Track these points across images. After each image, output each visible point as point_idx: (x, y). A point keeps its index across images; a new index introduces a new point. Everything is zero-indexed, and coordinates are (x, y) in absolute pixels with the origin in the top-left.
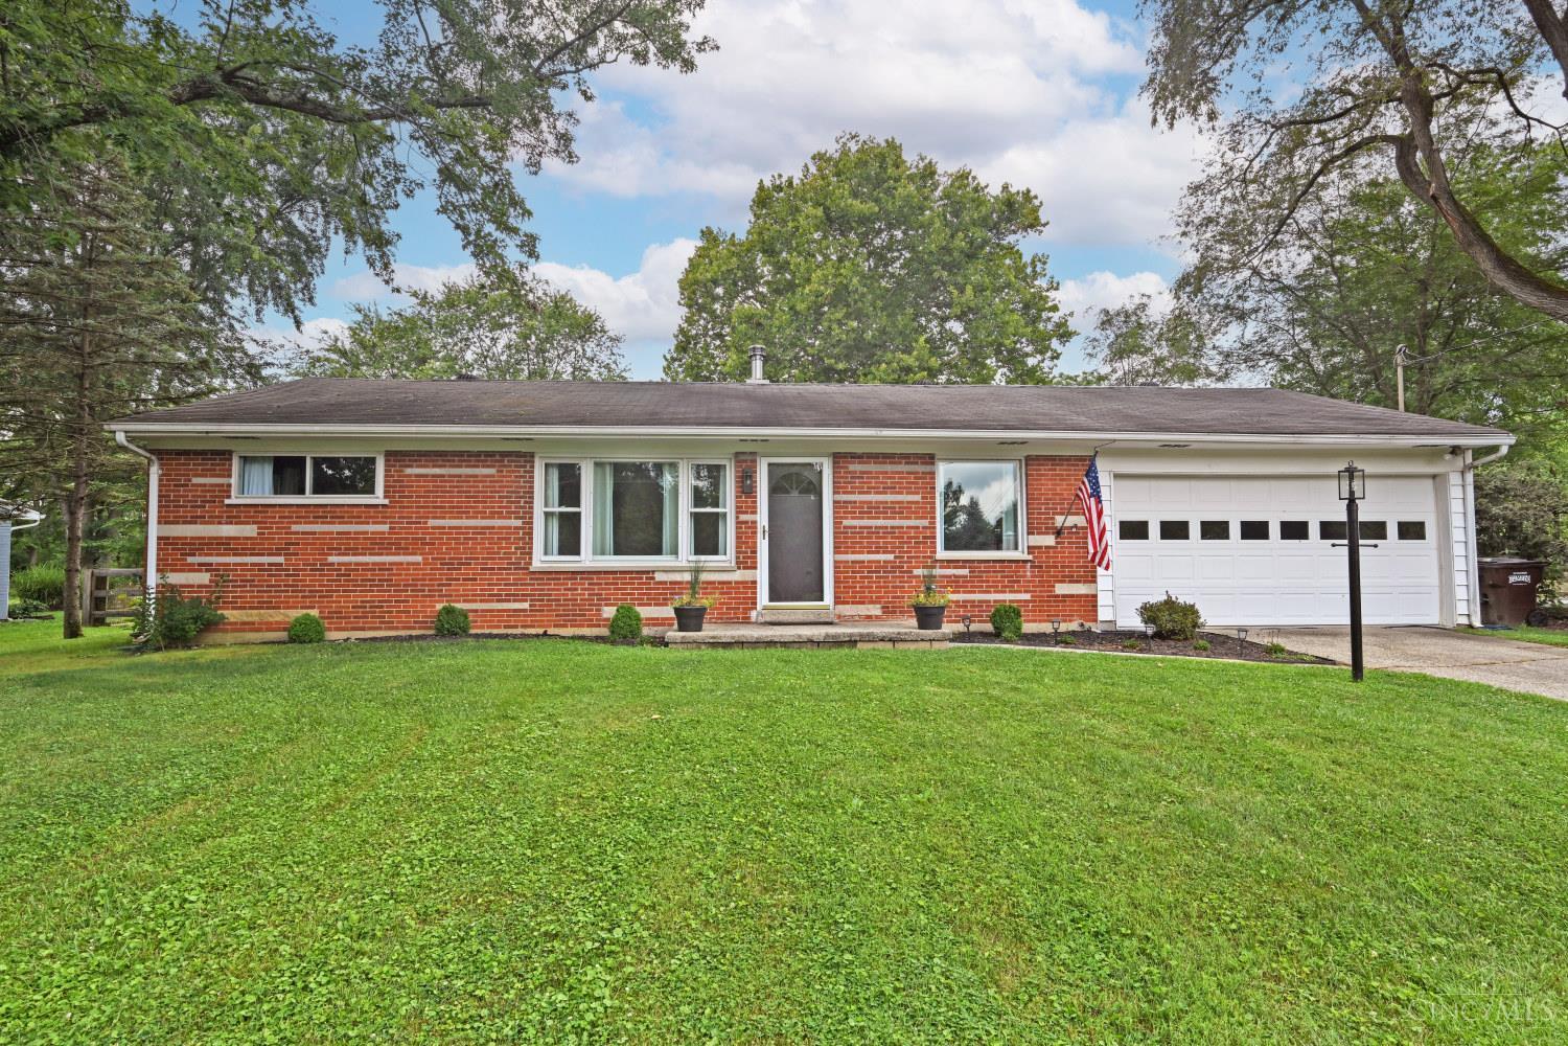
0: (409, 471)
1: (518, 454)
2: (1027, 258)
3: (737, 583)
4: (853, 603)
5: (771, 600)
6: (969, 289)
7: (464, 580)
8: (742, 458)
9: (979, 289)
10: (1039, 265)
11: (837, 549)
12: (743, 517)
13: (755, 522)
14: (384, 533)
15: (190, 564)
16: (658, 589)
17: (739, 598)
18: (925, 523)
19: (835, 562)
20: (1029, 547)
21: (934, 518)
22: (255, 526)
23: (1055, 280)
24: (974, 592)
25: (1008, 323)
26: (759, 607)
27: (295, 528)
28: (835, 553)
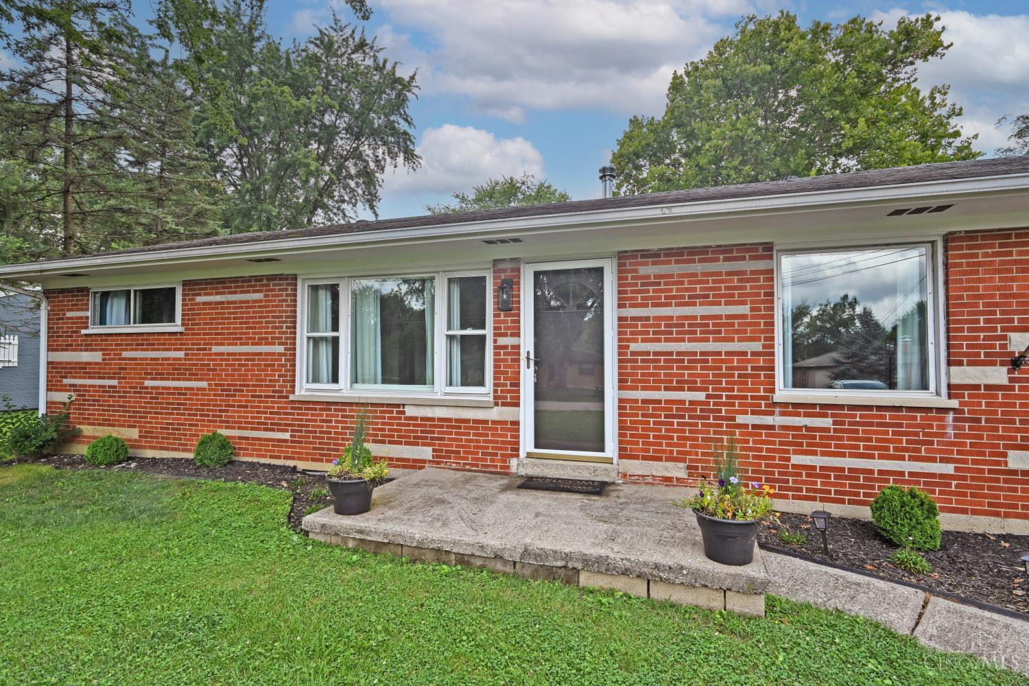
0: (199, 299)
1: (281, 277)
2: (925, 93)
3: (494, 422)
4: (645, 458)
5: (537, 446)
6: (862, 121)
7: (239, 406)
8: (501, 266)
9: (872, 122)
10: (937, 95)
11: (622, 384)
12: (502, 341)
13: (518, 347)
14: (180, 359)
15: (66, 385)
16: (408, 425)
17: (497, 442)
18: (757, 346)
19: (621, 401)
20: (950, 386)
21: (772, 339)
22: (101, 353)
23: (957, 107)
24: (843, 455)
25: (904, 148)
26: (522, 454)
27: (125, 354)
28: (620, 388)
